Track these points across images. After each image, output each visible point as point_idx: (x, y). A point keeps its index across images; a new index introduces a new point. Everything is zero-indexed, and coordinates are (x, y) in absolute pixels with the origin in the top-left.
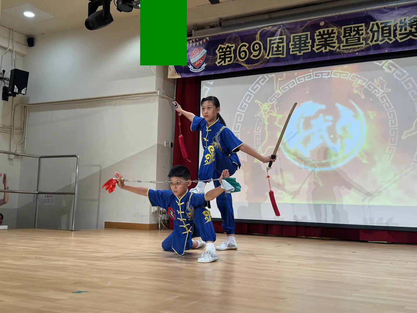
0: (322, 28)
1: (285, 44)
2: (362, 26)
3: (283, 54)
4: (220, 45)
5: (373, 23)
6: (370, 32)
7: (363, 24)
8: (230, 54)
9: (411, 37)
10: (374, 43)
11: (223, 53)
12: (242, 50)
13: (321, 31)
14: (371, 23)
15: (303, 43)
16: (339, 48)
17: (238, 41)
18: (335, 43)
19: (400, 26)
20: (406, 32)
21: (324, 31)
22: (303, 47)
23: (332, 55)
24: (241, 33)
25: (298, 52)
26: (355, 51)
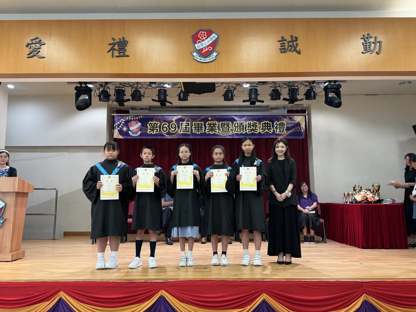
1: (190, 126)
2: (230, 123)
3: (189, 132)
4: (150, 122)
5: (236, 122)
6: (234, 127)
7: (231, 122)
8: (157, 128)
9: (253, 131)
10: (236, 132)
11: (152, 127)
12: (164, 126)
13: (210, 122)
14: (235, 122)
15: (200, 128)
16: (219, 132)
17: (162, 121)
18: (216, 130)
19: (248, 126)
20: (251, 129)
21: (211, 123)
22: (200, 129)
23: (215, 136)
24: (164, 116)
25: (197, 132)
26: (227, 135)
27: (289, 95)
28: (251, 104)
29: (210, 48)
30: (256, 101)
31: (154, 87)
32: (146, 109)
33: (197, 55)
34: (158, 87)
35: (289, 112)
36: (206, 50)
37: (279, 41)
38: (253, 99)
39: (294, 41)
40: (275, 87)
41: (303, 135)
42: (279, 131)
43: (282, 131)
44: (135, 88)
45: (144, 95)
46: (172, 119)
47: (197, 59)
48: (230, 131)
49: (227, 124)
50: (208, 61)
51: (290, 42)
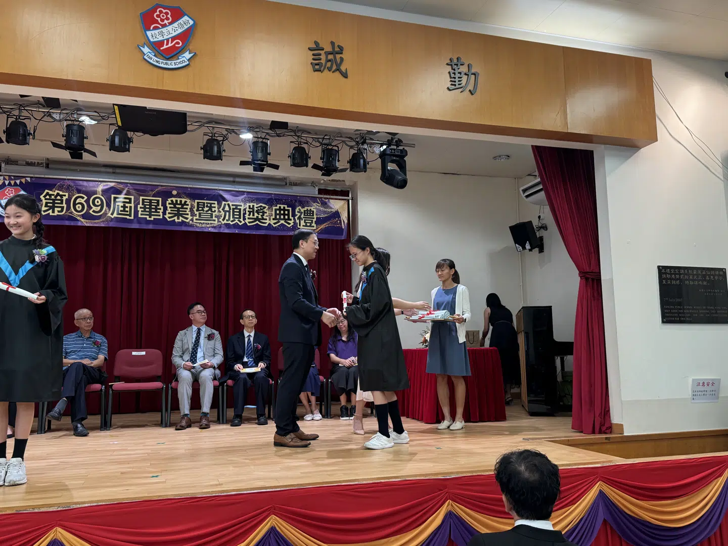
0: (174, 197)
1: (132, 205)
2: (214, 204)
3: (130, 216)
4: (46, 191)
5: (225, 203)
6: (222, 211)
7: (216, 202)
8: (62, 203)
9: (257, 222)
10: (225, 222)
11: (51, 201)
12: (78, 201)
13: (174, 199)
14: (223, 203)
15: (153, 209)
16: (192, 220)
17: (73, 190)
18: (188, 214)
19: (248, 211)
20: (253, 217)
21: (177, 201)
22: (153, 212)
23: (185, 226)
24: (77, 182)
25: (148, 217)
26: (208, 226)
27: (323, 159)
28: (255, 170)
29: (178, 43)
30: (264, 165)
31: (58, 118)
32: (39, 164)
33: (149, 52)
34: (66, 120)
35: (321, 191)
36: (170, 45)
37: (310, 49)
38: (260, 160)
39: (337, 53)
40: (298, 144)
41: (345, 233)
42: (304, 224)
43: (308, 224)
44: (15, 117)
45: (34, 133)
46: (95, 189)
47: (149, 60)
48: (214, 218)
49: (209, 205)
50: (174, 67)
51: (329, 54)
